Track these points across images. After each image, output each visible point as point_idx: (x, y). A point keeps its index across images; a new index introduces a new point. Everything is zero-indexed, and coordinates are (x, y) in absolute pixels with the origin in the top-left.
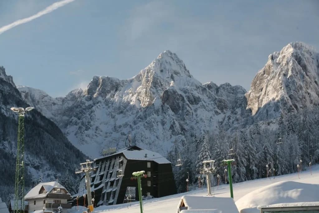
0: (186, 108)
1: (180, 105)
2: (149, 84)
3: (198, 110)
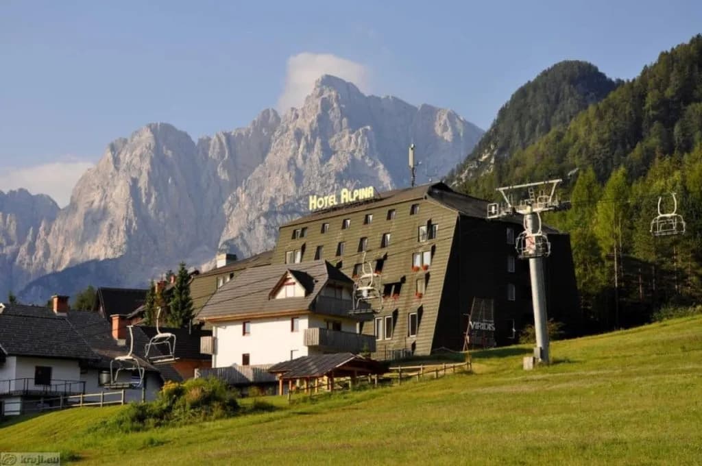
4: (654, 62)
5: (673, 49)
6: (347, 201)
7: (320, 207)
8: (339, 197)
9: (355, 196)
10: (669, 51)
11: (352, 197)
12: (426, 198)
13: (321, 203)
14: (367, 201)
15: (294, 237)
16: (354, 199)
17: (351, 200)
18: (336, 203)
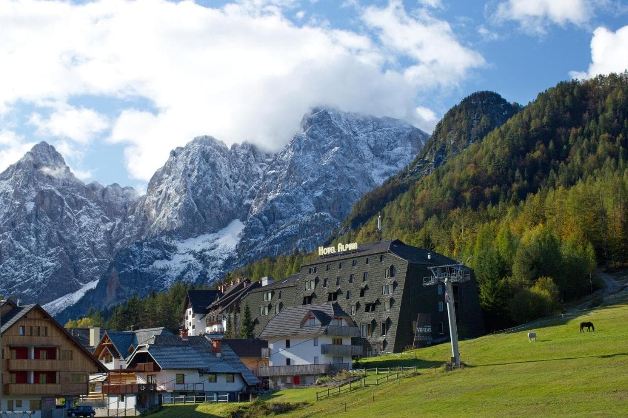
0: (66, 214)
1: (59, 209)
2: (19, 183)
3: (81, 216)
4: (535, 99)
5: (546, 91)
6: (341, 251)
7: (325, 254)
8: (336, 248)
9: (346, 248)
10: (544, 92)
11: (345, 248)
12: (389, 252)
13: (326, 251)
14: (353, 251)
15: (310, 272)
16: (346, 250)
17: (344, 250)
18: (335, 252)
